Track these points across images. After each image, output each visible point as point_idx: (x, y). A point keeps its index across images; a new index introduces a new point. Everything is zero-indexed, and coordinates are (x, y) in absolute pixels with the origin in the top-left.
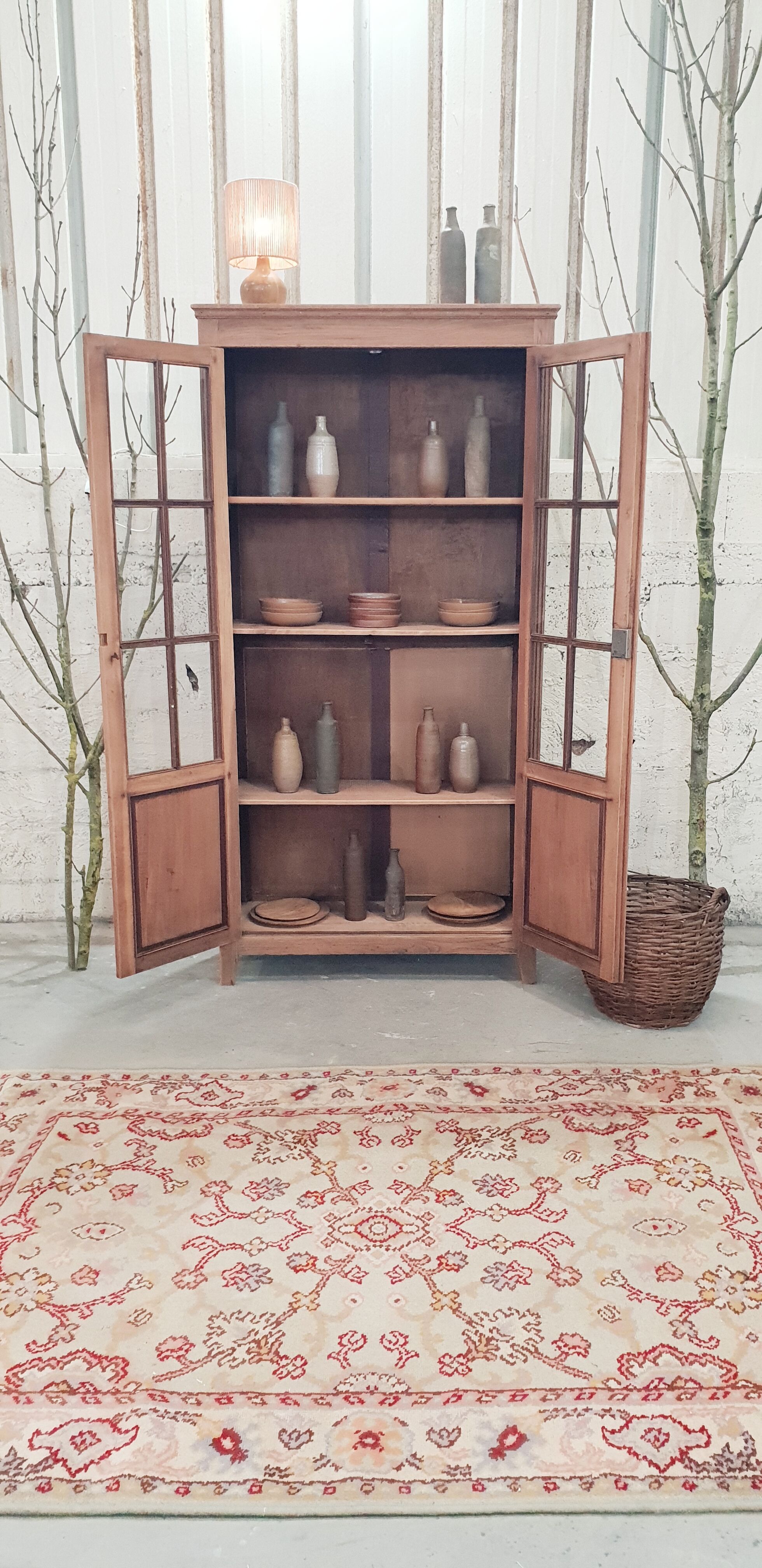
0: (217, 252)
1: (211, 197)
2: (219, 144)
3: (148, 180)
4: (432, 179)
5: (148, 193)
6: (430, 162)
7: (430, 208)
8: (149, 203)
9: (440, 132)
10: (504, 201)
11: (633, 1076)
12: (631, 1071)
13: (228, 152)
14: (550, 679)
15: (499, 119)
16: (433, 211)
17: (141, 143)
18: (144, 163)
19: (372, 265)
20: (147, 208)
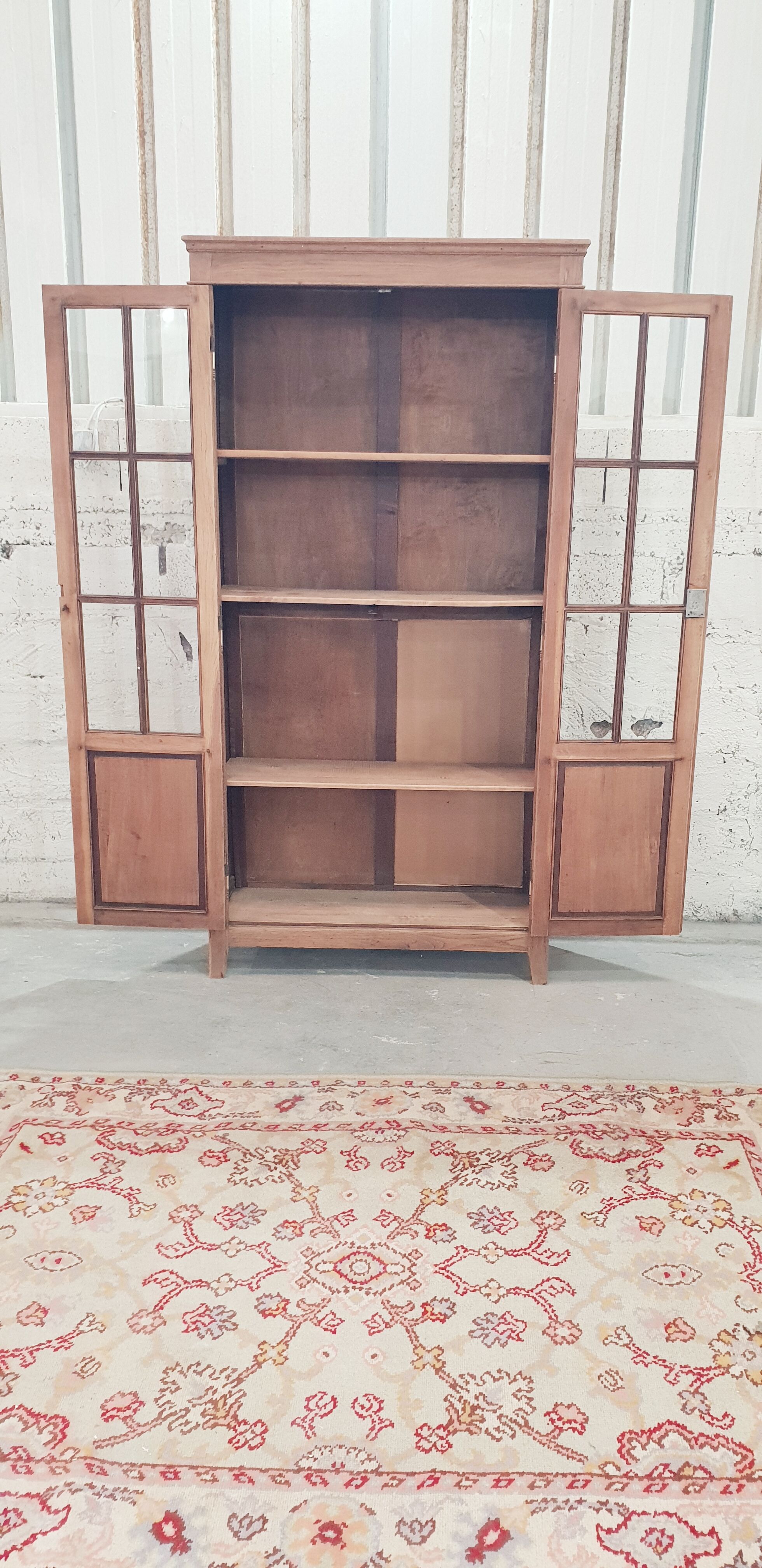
0: (220, 183)
1: (214, 121)
2: (223, 62)
3: (146, 102)
4: (456, 104)
5: (146, 117)
6: (453, 83)
7: (452, 136)
8: (147, 128)
9: (465, 49)
10: (534, 129)
11: (649, 1093)
12: (647, 1088)
13: (233, 71)
14: (572, 655)
15: (530, 35)
16: (456, 139)
17: (139, 59)
18: (141, 83)
19: (388, 198)
20: (145, 133)
